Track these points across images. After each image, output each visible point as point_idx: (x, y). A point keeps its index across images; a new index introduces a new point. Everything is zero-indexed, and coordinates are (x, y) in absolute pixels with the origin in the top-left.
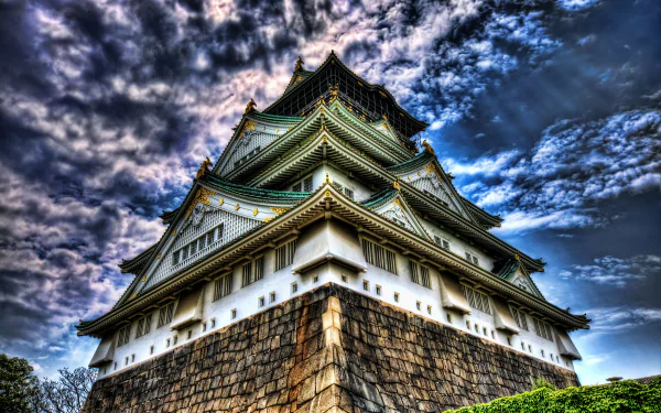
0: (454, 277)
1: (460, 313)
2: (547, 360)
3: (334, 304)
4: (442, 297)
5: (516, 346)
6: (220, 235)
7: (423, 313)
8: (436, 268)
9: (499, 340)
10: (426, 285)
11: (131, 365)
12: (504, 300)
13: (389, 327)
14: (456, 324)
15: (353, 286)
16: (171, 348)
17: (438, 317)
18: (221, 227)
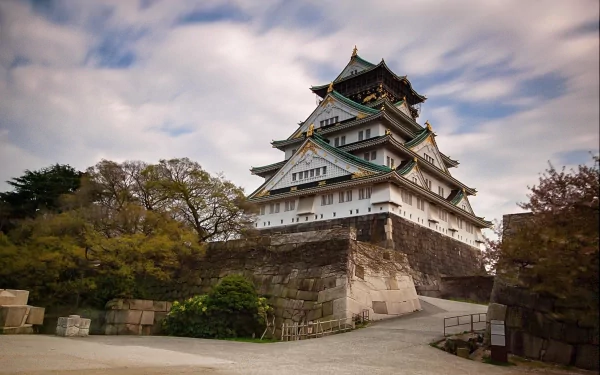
0: (435, 204)
1: (434, 222)
2: (468, 243)
3: (390, 221)
4: (429, 215)
5: (456, 237)
6: (324, 173)
7: (420, 223)
8: (427, 201)
9: (449, 235)
10: (422, 209)
11: (267, 226)
12: (455, 214)
13: (407, 231)
14: (433, 228)
15: (396, 212)
16: (295, 223)
17: (425, 225)
18: (325, 168)
